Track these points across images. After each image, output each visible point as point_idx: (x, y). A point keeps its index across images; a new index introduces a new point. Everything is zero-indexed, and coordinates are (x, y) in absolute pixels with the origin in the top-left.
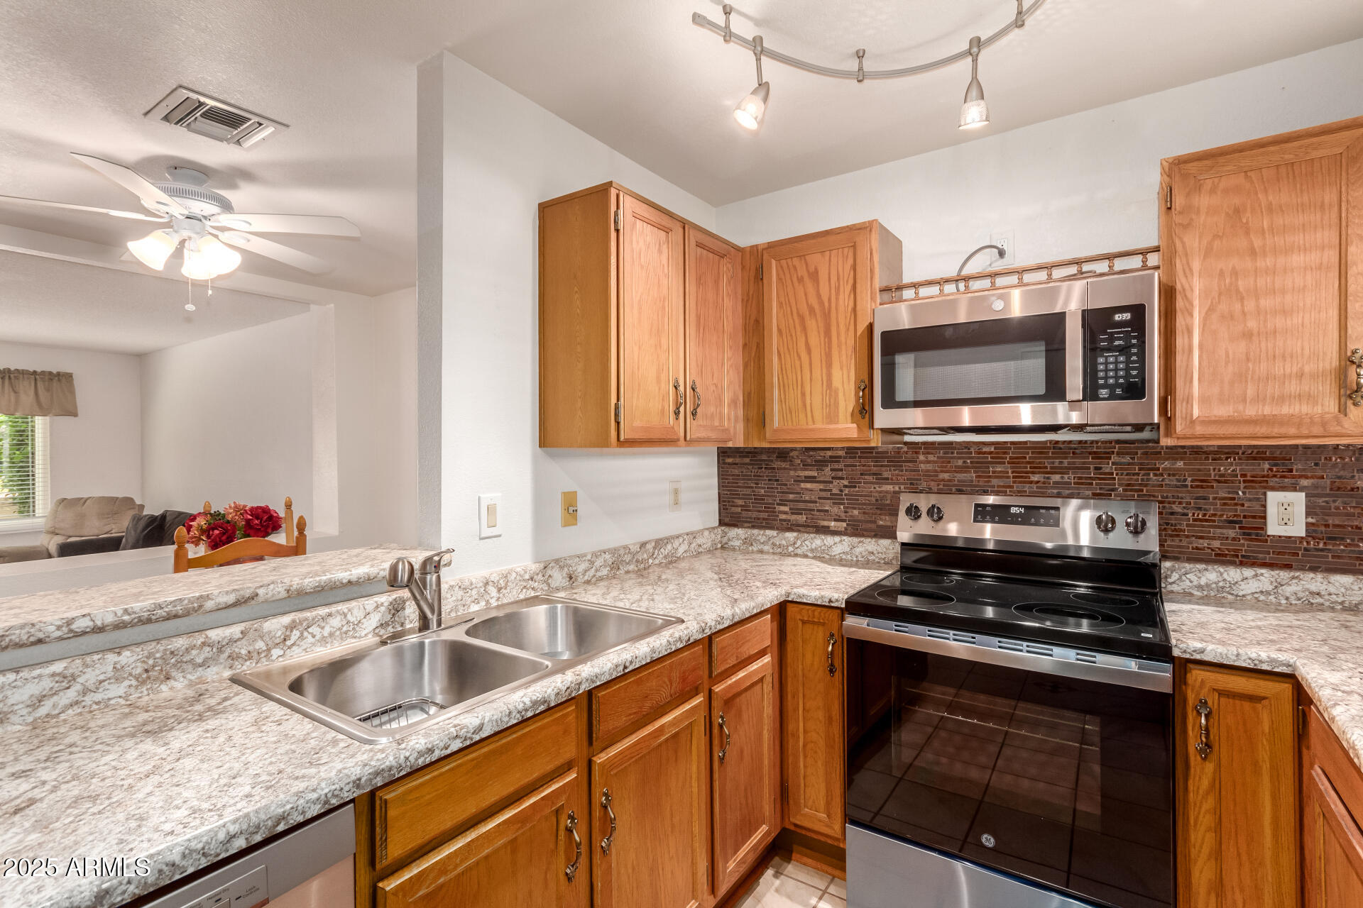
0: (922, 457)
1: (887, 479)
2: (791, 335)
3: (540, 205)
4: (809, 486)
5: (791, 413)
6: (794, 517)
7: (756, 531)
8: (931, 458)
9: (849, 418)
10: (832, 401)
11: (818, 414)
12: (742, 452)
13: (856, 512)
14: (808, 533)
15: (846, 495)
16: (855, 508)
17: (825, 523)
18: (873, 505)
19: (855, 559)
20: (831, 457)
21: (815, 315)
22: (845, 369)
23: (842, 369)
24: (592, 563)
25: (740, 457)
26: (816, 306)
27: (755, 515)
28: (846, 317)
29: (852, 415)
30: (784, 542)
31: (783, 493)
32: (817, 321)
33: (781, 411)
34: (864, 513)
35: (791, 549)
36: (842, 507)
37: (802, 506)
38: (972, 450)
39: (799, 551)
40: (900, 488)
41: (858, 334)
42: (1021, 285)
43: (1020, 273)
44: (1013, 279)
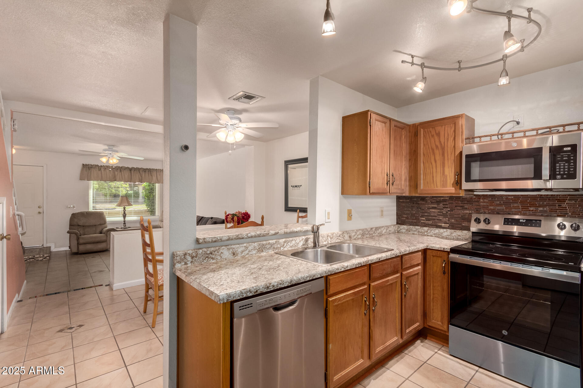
0: (481, 200)
1: (467, 208)
2: (429, 156)
3: (343, 117)
4: (433, 210)
5: (428, 183)
6: (427, 222)
7: (411, 227)
8: (486, 200)
9: (451, 186)
10: (445, 180)
11: (439, 184)
12: (406, 198)
13: (453, 220)
14: (433, 228)
15: (449, 214)
16: (453, 219)
17: (440, 224)
18: (460, 218)
19: (452, 238)
20: (443, 200)
21: (438, 149)
22: (450, 169)
23: (449, 168)
24: (356, 233)
25: (405, 199)
26: (439, 146)
27: (411, 221)
28: (451, 149)
29: (453, 184)
30: (423, 231)
31: (423, 213)
32: (439, 151)
33: (424, 183)
34: (456, 221)
35: (426, 233)
36: (447, 218)
37: (430, 217)
38: (504, 198)
39: (429, 234)
40: (472, 212)
41: (456, 155)
42: (525, 136)
43: (525, 132)
44: (522, 134)
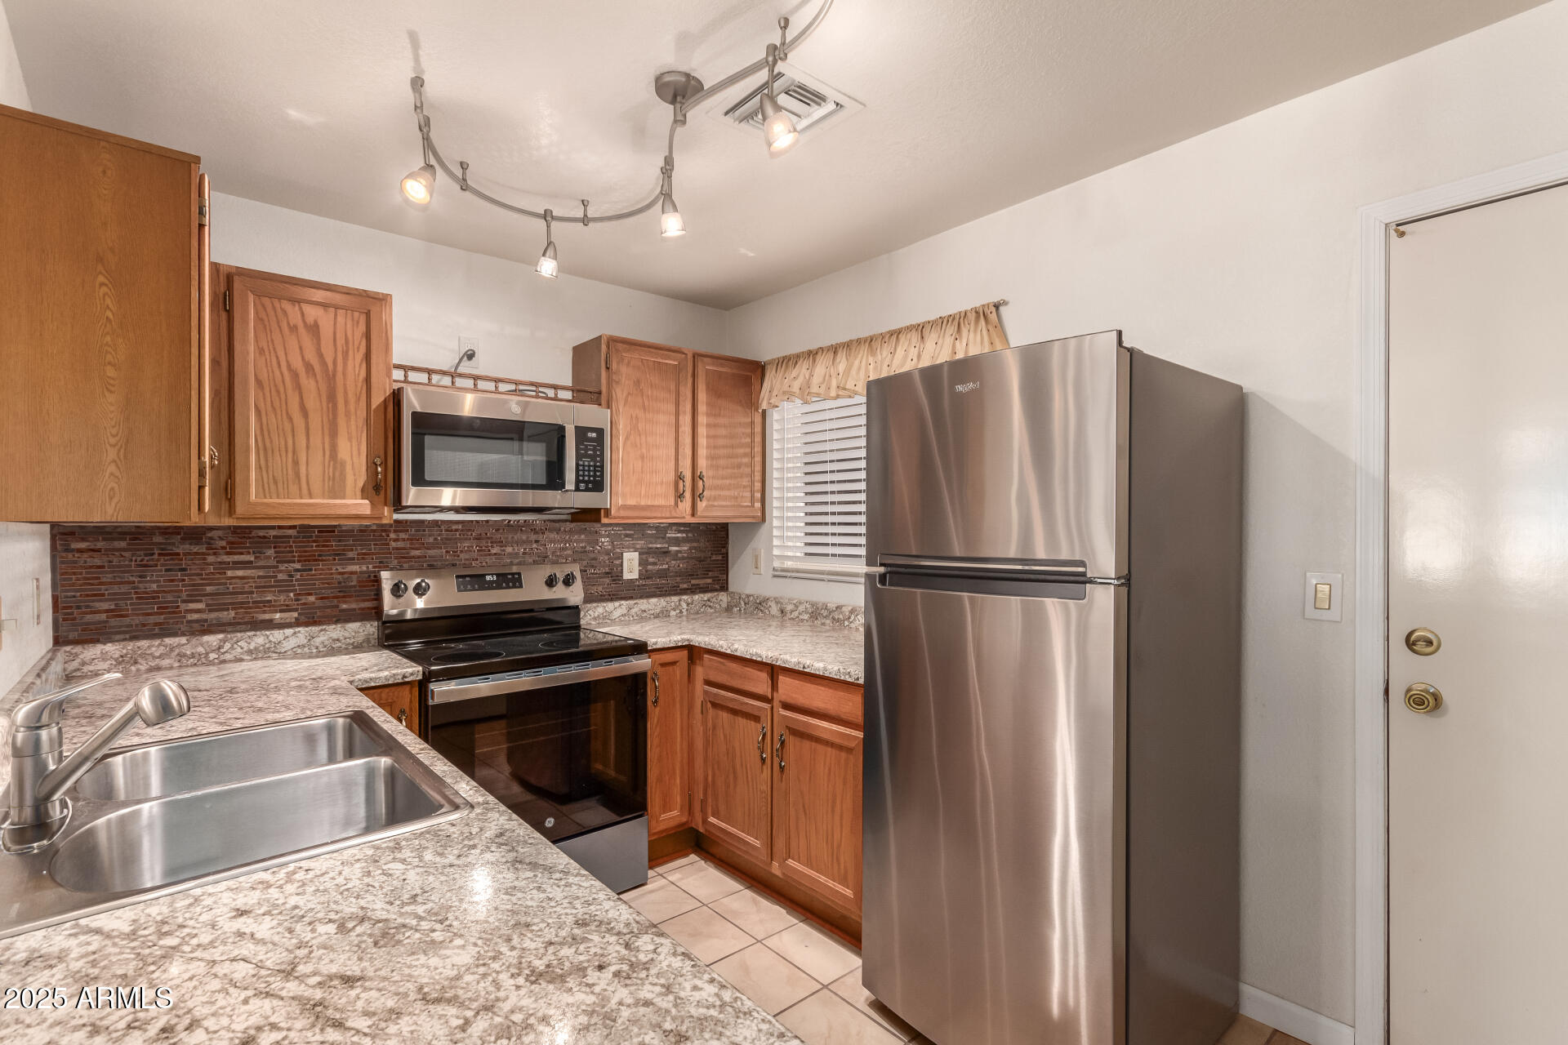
0: (392, 536)
1: (353, 559)
4: (240, 573)
6: (213, 615)
7: (144, 643)
8: (402, 535)
9: (359, 493)
10: (337, 474)
11: (316, 486)
12: (110, 533)
13: (312, 599)
14: (240, 632)
15: (296, 580)
16: (310, 594)
17: (267, 616)
18: (335, 588)
19: (315, 651)
20: (275, 537)
21: (315, 375)
22: (355, 443)
23: (350, 439)
25: (104, 539)
26: (317, 367)
27: (137, 620)
28: (356, 386)
30: (201, 649)
31: (194, 585)
32: (317, 382)
33: (260, 481)
34: (322, 598)
35: (212, 656)
36: (292, 595)
37: (228, 599)
38: (442, 527)
39: (228, 657)
40: (368, 567)
41: (374, 406)
42: (475, 389)
43: (476, 378)
44: (470, 383)
